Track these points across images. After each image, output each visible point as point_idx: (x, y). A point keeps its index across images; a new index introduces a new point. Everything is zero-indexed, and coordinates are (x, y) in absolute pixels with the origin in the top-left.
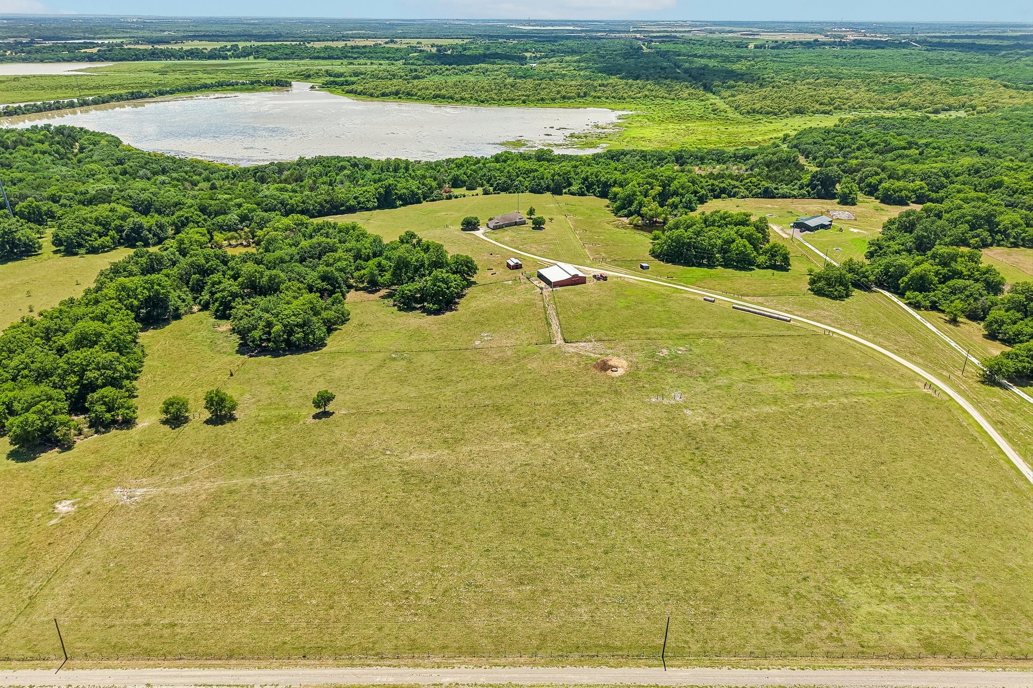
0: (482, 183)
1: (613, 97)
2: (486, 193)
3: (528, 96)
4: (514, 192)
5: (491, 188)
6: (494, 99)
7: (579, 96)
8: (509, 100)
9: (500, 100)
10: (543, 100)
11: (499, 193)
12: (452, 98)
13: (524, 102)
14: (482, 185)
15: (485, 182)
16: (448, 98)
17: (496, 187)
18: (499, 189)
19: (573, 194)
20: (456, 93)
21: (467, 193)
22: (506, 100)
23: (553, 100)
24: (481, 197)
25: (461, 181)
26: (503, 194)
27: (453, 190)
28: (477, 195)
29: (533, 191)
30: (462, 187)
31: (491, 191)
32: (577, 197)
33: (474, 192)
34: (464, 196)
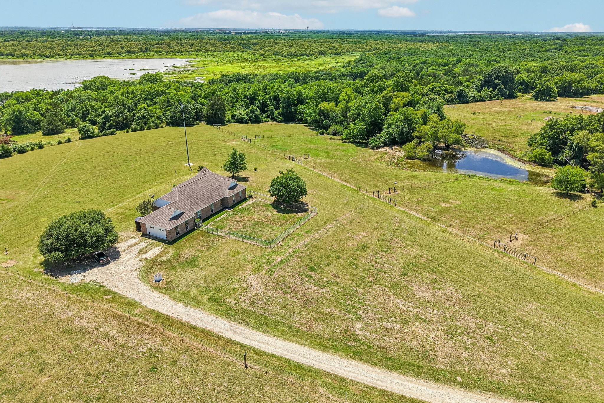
0: (73, 120)
1: (171, 51)
2: (87, 135)
3: (95, 51)
4: (142, 129)
5: (96, 128)
6: (59, 55)
7: (141, 51)
8: (75, 55)
9: (66, 55)
10: (109, 53)
11: (112, 134)
12: (11, 55)
13: (91, 56)
14: (73, 125)
15: (77, 119)
16: (7, 55)
17: (104, 124)
18: (110, 127)
19: (241, 121)
20: (15, 50)
21: (46, 140)
22: (72, 55)
23: (119, 54)
24: (78, 144)
25: (30, 121)
26: (121, 135)
27: (15, 138)
28: (69, 141)
29: (175, 122)
30: (34, 131)
31: (96, 131)
32: (250, 126)
33: (63, 137)
34: (41, 147)
